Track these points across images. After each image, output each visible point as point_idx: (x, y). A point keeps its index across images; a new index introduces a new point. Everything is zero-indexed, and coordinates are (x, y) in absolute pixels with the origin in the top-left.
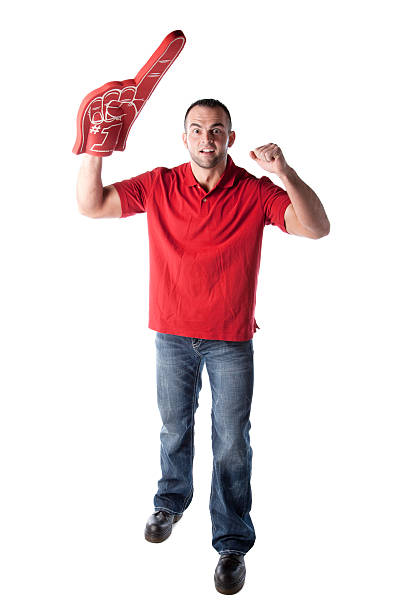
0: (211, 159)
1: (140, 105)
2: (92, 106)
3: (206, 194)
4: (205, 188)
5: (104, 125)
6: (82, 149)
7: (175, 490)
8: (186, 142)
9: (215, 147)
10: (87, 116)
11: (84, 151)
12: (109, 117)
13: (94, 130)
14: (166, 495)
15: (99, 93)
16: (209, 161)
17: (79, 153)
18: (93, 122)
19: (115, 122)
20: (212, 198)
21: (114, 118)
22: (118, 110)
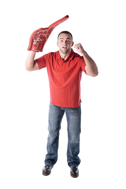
0: (66, 50)
1: (48, 36)
2: (35, 35)
3: (63, 62)
4: (63, 60)
5: (37, 42)
6: (30, 49)
7: (52, 157)
8: (58, 45)
9: (67, 46)
10: (33, 38)
11: (31, 50)
12: (39, 39)
13: (34, 43)
14: (49, 159)
15: (38, 31)
16: (65, 51)
17: (29, 50)
18: (34, 41)
19: (41, 41)
20: (65, 63)
21: (41, 40)
22: (42, 37)
